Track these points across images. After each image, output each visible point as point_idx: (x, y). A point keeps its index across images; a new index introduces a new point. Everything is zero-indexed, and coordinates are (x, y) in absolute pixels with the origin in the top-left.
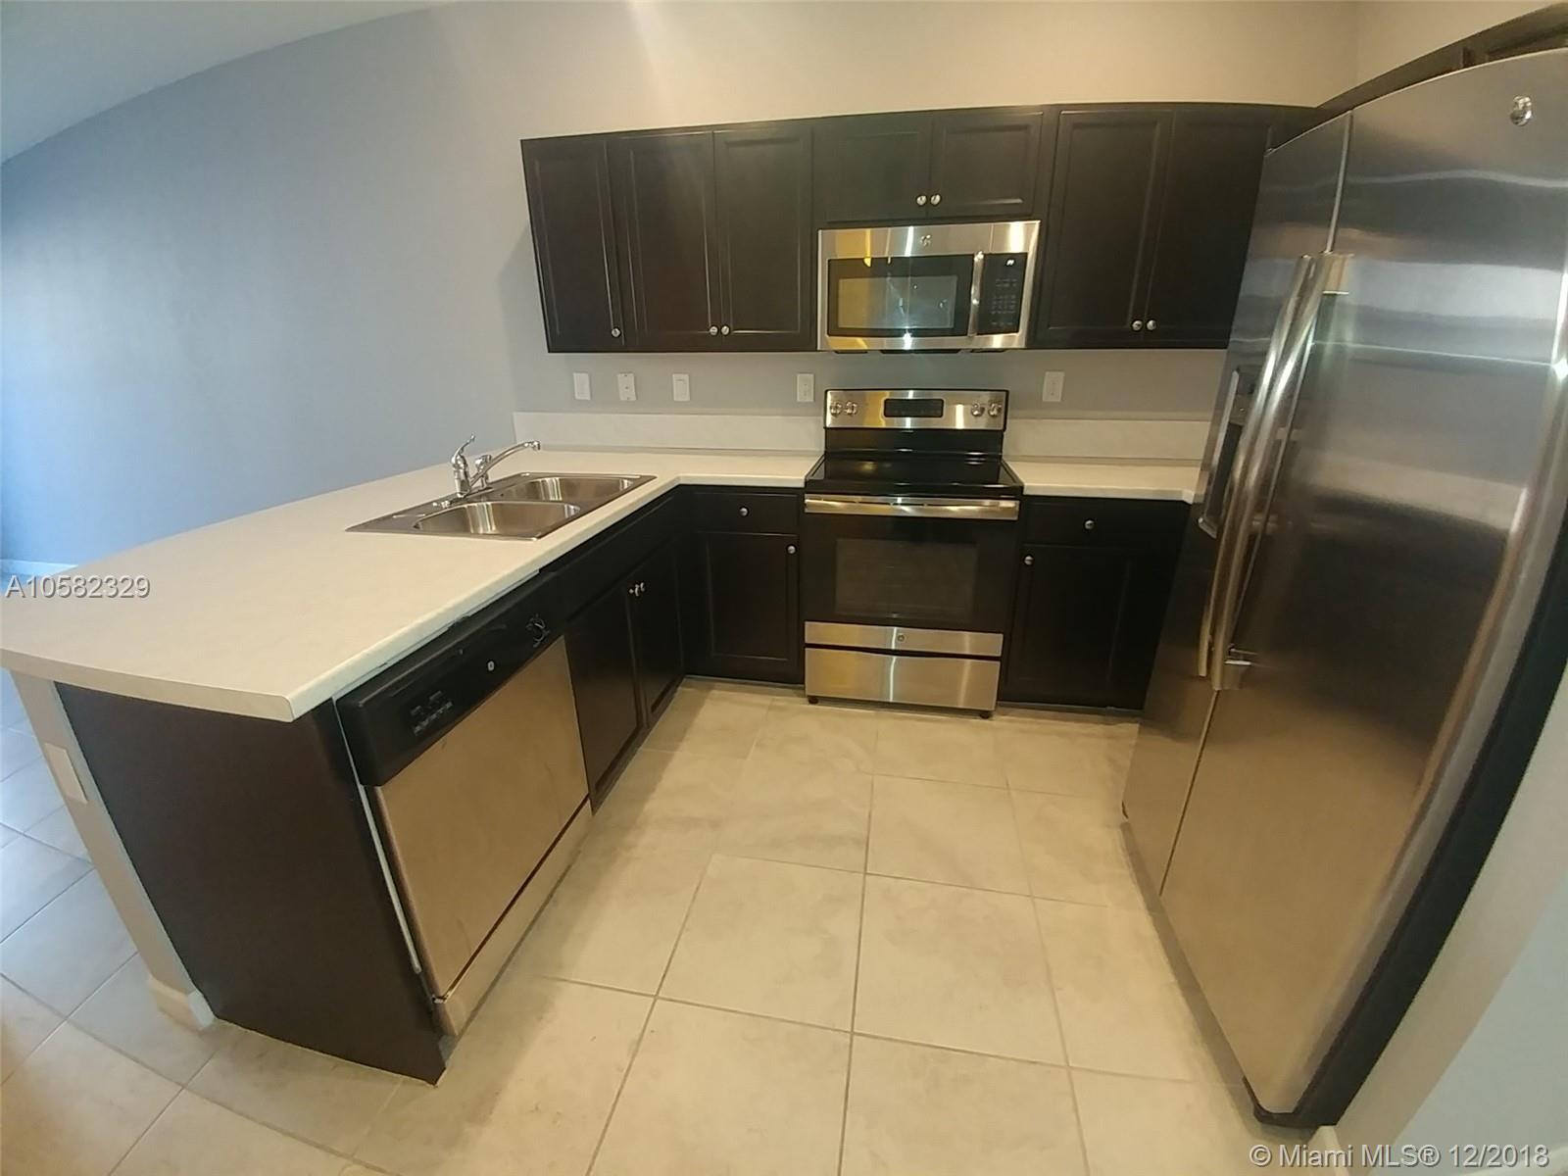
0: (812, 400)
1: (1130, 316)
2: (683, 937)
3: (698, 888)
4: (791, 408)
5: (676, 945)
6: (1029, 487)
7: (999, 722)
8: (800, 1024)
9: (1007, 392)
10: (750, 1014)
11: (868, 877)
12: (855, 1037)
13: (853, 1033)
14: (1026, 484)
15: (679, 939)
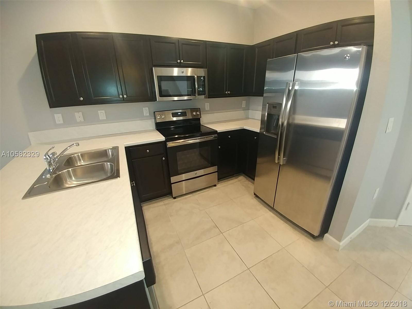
0: (149, 115)
1: (225, 91)
2: (196, 276)
3: (189, 262)
4: (142, 118)
5: (196, 279)
6: (218, 131)
7: (218, 186)
8: (238, 275)
9: (200, 108)
10: (227, 281)
11: (223, 234)
12: (250, 269)
13: (249, 269)
14: (217, 130)
15: (195, 277)
